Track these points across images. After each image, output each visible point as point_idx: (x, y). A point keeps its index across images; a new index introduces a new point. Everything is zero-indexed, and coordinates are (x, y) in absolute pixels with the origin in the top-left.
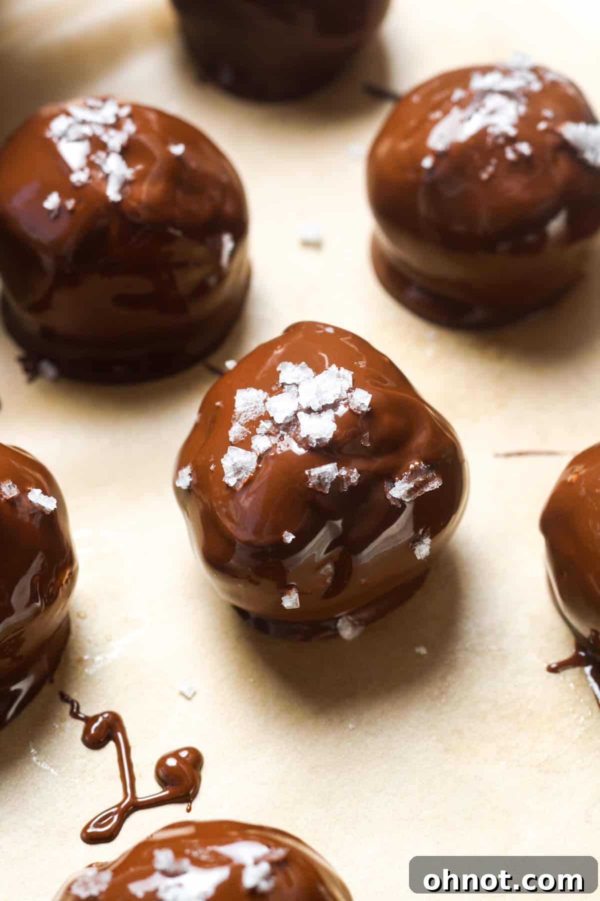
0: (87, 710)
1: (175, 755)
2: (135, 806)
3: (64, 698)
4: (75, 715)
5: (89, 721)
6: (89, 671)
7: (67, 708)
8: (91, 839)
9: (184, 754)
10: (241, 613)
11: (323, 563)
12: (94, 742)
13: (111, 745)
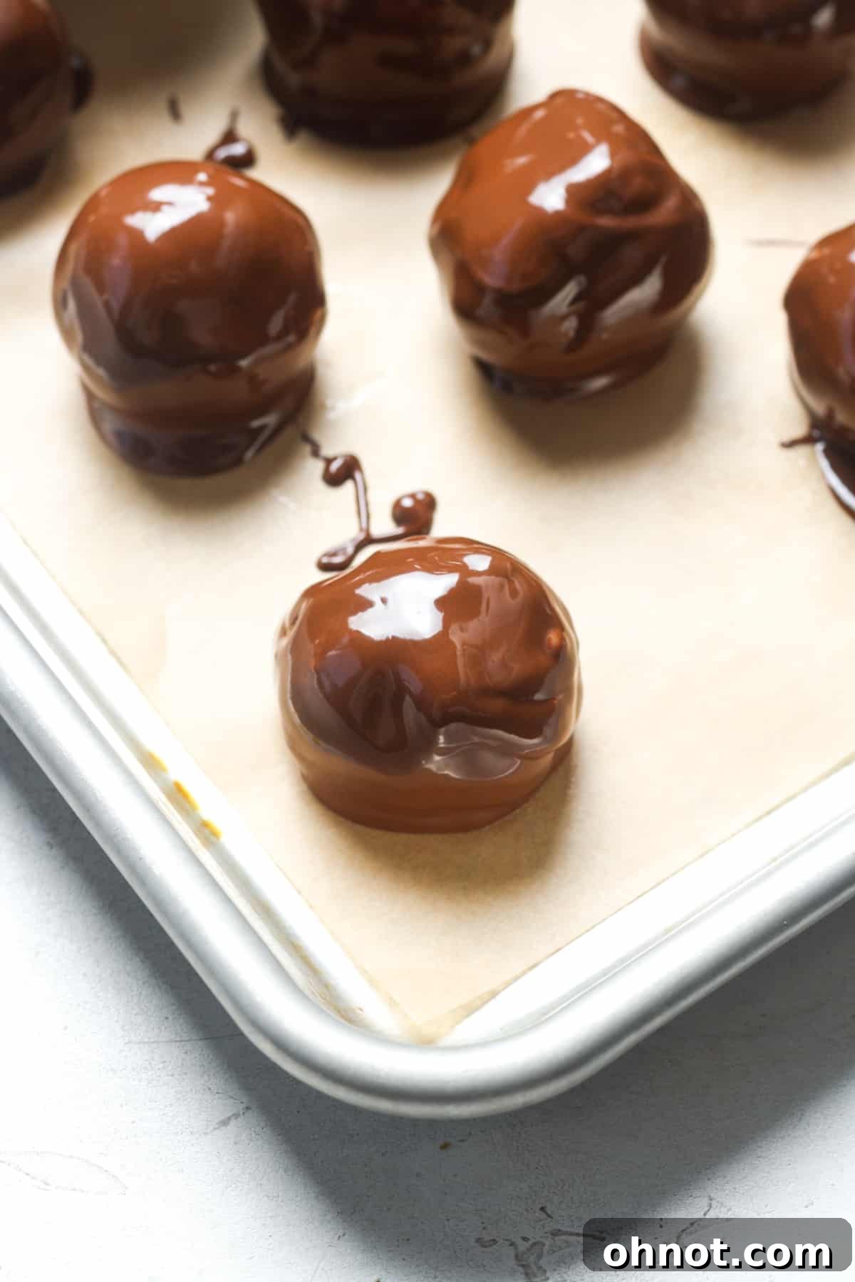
0: (327, 451)
1: (413, 496)
2: (368, 540)
3: (307, 439)
4: (316, 453)
5: (329, 461)
6: (331, 415)
7: (307, 449)
8: (324, 567)
9: (420, 497)
10: (484, 369)
11: (564, 318)
12: (334, 479)
13: (349, 485)
